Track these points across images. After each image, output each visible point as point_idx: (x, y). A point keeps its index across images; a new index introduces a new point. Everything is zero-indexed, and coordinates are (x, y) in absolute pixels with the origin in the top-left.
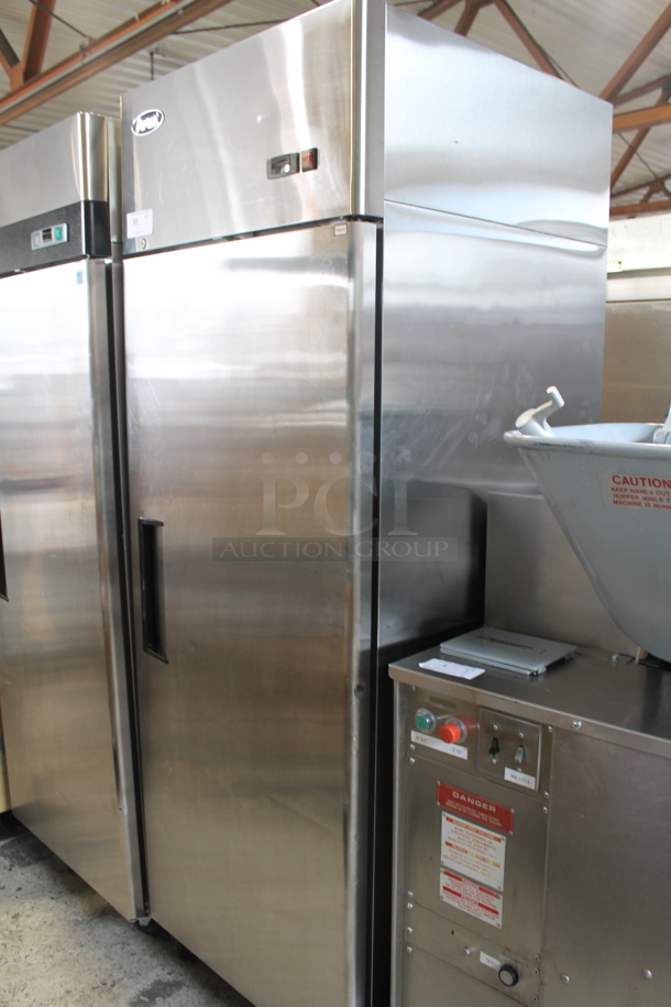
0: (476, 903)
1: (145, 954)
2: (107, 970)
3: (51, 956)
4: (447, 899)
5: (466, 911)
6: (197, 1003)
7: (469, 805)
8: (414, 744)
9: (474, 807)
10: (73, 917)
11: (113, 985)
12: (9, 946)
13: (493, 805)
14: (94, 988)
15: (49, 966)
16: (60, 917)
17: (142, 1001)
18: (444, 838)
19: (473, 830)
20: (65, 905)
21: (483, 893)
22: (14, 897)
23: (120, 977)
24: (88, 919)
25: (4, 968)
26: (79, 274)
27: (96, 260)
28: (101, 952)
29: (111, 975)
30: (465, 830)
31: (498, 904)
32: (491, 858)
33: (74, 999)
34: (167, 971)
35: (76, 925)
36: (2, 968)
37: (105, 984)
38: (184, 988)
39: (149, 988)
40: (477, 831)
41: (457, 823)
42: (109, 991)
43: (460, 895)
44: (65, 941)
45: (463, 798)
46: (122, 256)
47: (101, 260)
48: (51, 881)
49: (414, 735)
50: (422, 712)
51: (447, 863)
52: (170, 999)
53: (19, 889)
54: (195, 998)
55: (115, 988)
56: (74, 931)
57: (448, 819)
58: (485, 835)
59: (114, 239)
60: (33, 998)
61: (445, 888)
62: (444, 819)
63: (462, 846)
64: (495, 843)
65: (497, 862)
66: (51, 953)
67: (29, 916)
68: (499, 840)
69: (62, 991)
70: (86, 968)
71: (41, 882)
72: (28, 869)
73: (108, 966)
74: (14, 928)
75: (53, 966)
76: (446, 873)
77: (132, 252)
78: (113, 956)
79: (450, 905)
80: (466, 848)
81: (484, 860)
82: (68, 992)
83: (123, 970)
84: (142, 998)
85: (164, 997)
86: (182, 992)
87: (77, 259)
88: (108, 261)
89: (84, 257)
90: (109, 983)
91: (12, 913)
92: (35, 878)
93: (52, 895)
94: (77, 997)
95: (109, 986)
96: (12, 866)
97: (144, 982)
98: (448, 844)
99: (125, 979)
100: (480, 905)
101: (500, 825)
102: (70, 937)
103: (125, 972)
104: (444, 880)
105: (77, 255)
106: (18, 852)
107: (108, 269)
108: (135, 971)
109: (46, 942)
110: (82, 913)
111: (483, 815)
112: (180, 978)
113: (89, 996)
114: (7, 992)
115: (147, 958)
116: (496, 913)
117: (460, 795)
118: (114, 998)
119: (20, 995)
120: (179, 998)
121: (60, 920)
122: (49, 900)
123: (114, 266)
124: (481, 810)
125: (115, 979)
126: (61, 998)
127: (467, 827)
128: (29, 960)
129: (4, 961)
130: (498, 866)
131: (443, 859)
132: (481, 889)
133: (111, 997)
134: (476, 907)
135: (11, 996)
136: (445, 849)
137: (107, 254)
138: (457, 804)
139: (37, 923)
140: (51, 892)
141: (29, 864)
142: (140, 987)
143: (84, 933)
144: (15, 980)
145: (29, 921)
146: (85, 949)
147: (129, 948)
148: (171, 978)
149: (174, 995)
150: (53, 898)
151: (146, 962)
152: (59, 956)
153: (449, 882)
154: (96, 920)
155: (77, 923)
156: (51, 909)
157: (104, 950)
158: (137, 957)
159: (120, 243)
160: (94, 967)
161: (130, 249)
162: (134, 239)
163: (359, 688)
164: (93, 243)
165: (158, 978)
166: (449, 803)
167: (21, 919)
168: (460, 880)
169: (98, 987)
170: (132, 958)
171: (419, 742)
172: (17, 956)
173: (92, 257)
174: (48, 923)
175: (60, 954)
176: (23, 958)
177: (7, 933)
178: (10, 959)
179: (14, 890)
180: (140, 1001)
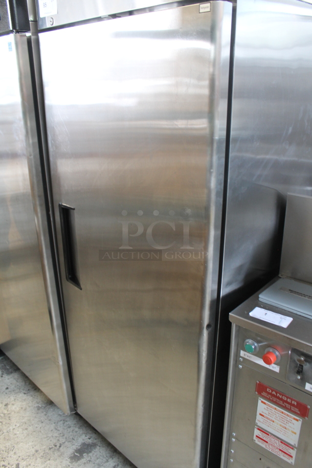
0: (277, 448)
1: (76, 427)
2: (56, 437)
3: (26, 429)
4: (257, 441)
5: (270, 451)
6: (105, 456)
7: (278, 398)
8: (242, 357)
9: (281, 399)
10: (37, 405)
11: (60, 447)
12: (4, 423)
13: (294, 401)
14: (50, 449)
15: (26, 435)
16: (30, 405)
17: (77, 456)
18: (258, 412)
19: (279, 411)
20: (31, 398)
21: (283, 445)
22: (4, 393)
23: (64, 441)
24: (44, 406)
25: (2, 437)
26: (10, 44)
27: (20, 34)
28: (53, 426)
29: (58, 440)
30: (273, 410)
31: (293, 453)
32: (290, 428)
33: (40, 456)
34: (88, 437)
35: (38, 409)
36: (1, 437)
37: (56, 446)
38: (98, 447)
39: (79, 447)
40: (282, 413)
41: (269, 406)
42: (58, 450)
43: (267, 442)
44: (33, 420)
45: (274, 393)
46: (38, 31)
47: (24, 34)
48: (23, 384)
49: (242, 353)
50: (250, 341)
51: (260, 424)
52: (90, 454)
53: (7, 388)
54: (104, 454)
55: (61, 448)
56: (37, 413)
57: (262, 402)
58: (288, 415)
59: (31, 18)
60: (18, 455)
61: (257, 436)
62: (259, 401)
63: (271, 418)
64: (294, 421)
65: (295, 431)
66: (26, 427)
67: (13, 404)
68: (297, 420)
69: (33, 450)
70: (45, 436)
71: (18, 384)
72: (11, 376)
73: (56, 435)
74: (5, 412)
75: (28, 435)
76: (258, 429)
77: (44, 27)
78: (59, 428)
79: (259, 446)
80: (273, 419)
81: (285, 428)
82: (37, 451)
83: (65, 437)
84: (76, 454)
85: (88, 453)
86: (97, 450)
87: (8, 33)
88: (28, 34)
89: (12, 32)
90: (58, 445)
91: (4, 404)
92: (15, 381)
93: (24, 392)
94: (42, 454)
95: (58, 447)
96: (2, 374)
97: (76, 444)
98: (260, 414)
99: (66, 443)
100: (280, 450)
101: (298, 412)
102: (36, 417)
103: (66, 438)
104: (257, 432)
105: (7, 30)
106: (5, 366)
107: (29, 41)
108: (71, 437)
109: (23, 421)
110: (41, 402)
111: (287, 405)
112: (95, 441)
113: (48, 454)
114: (4, 452)
115: (77, 429)
116: (292, 457)
117: (272, 391)
118: (61, 454)
119: (12, 453)
120: (96, 454)
121: (29, 406)
122: (23, 394)
123: (33, 38)
124: (286, 402)
125: (61, 442)
126: (33, 455)
127: (275, 409)
128: (15, 432)
129: (2, 432)
130: (295, 433)
131: (257, 421)
132: (281, 442)
133: (59, 453)
134: (277, 450)
135: (7, 454)
136: (258, 417)
137: (28, 30)
138: (269, 395)
139: (18, 409)
140: (24, 390)
141: (11, 373)
142: (75, 447)
143: (42, 414)
144: (8, 444)
145: (13, 408)
146: (44, 424)
147: (67, 423)
148: (90, 441)
149: (93, 452)
150: (25, 394)
151: (76, 432)
152: (30, 428)
153: (260, 434)
154: (48, 407)
155: (39, 408)
156: (25, 400)
157: (54, 425)
158: (71, 429)
159: (36, 21)
160: (49, 435)
161: (42, 25)
162: (45, 18)
163: (208, 326)
164: (17, 22)
165: (83, 442)
166: (264, 394)
167: (9, 406)
168: (268, 435)
169: (52, 448)
170: (69, 429)
171: (246, 357)
172: (8, 429)
173: (18, 32)
174: (24, 409)
175: (31, 428)
176: (12, 430)
177: (2, 415)
178: (5, 431)
179: (4, 388)
180: (75, 456)
